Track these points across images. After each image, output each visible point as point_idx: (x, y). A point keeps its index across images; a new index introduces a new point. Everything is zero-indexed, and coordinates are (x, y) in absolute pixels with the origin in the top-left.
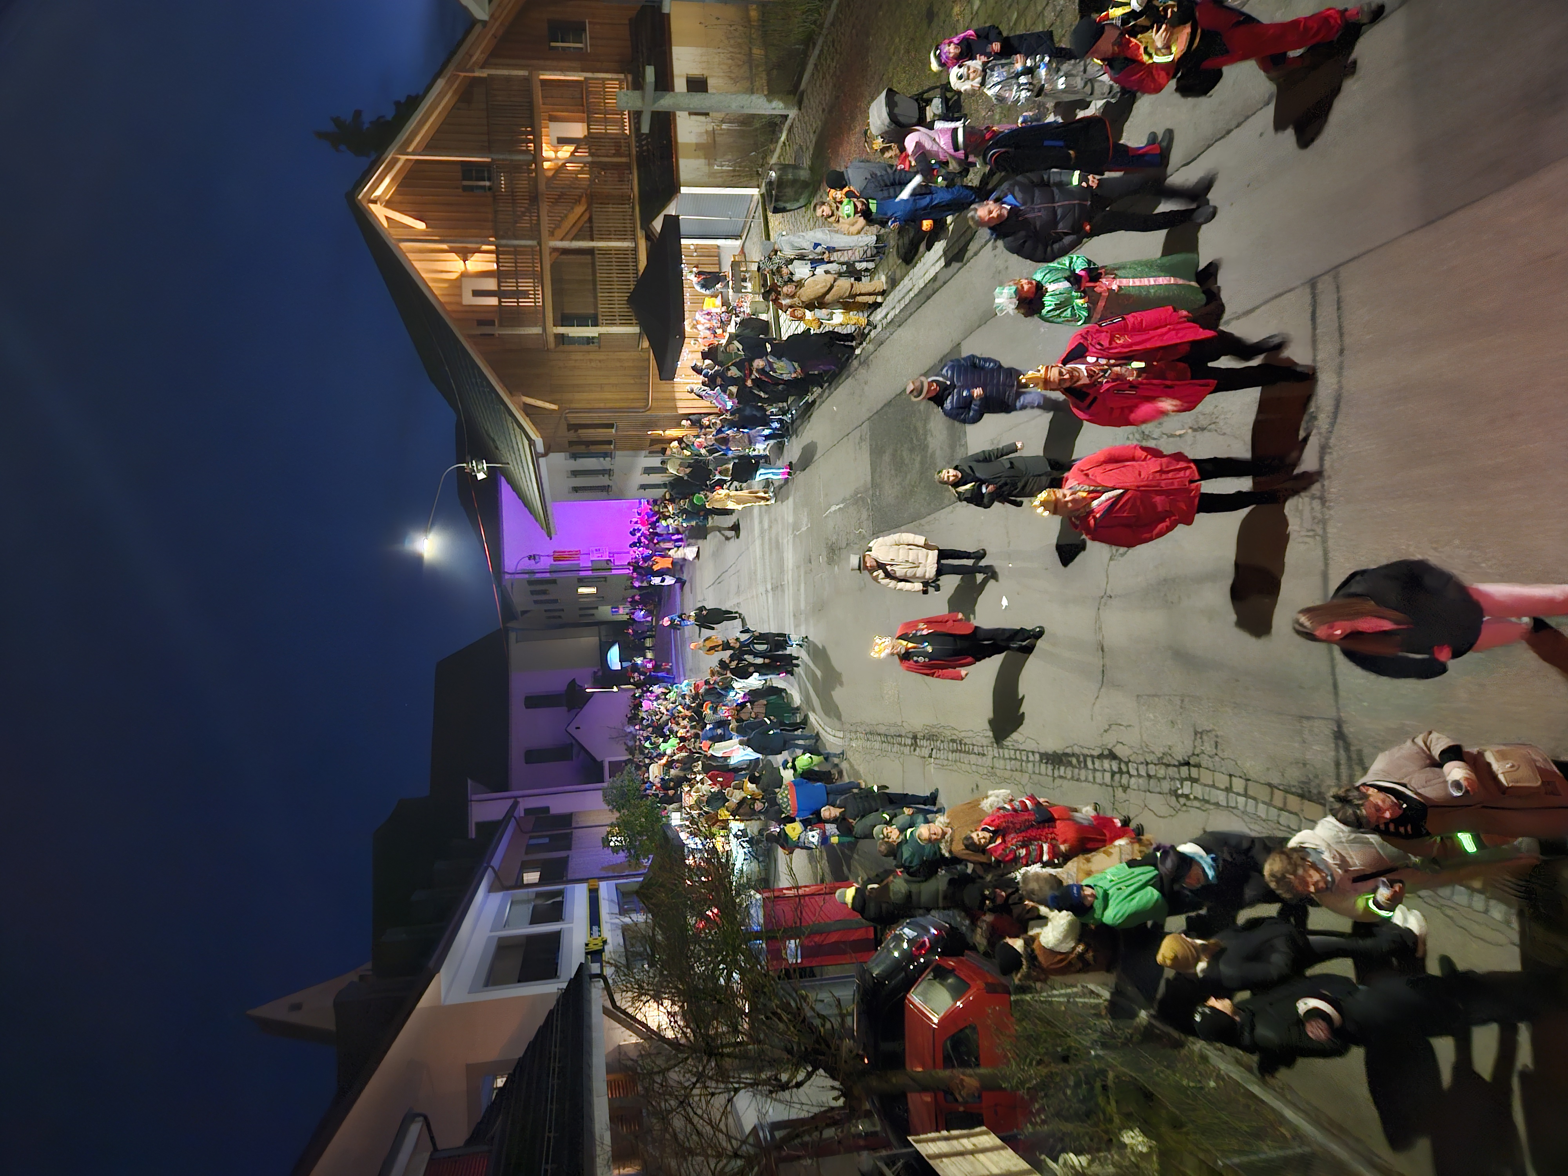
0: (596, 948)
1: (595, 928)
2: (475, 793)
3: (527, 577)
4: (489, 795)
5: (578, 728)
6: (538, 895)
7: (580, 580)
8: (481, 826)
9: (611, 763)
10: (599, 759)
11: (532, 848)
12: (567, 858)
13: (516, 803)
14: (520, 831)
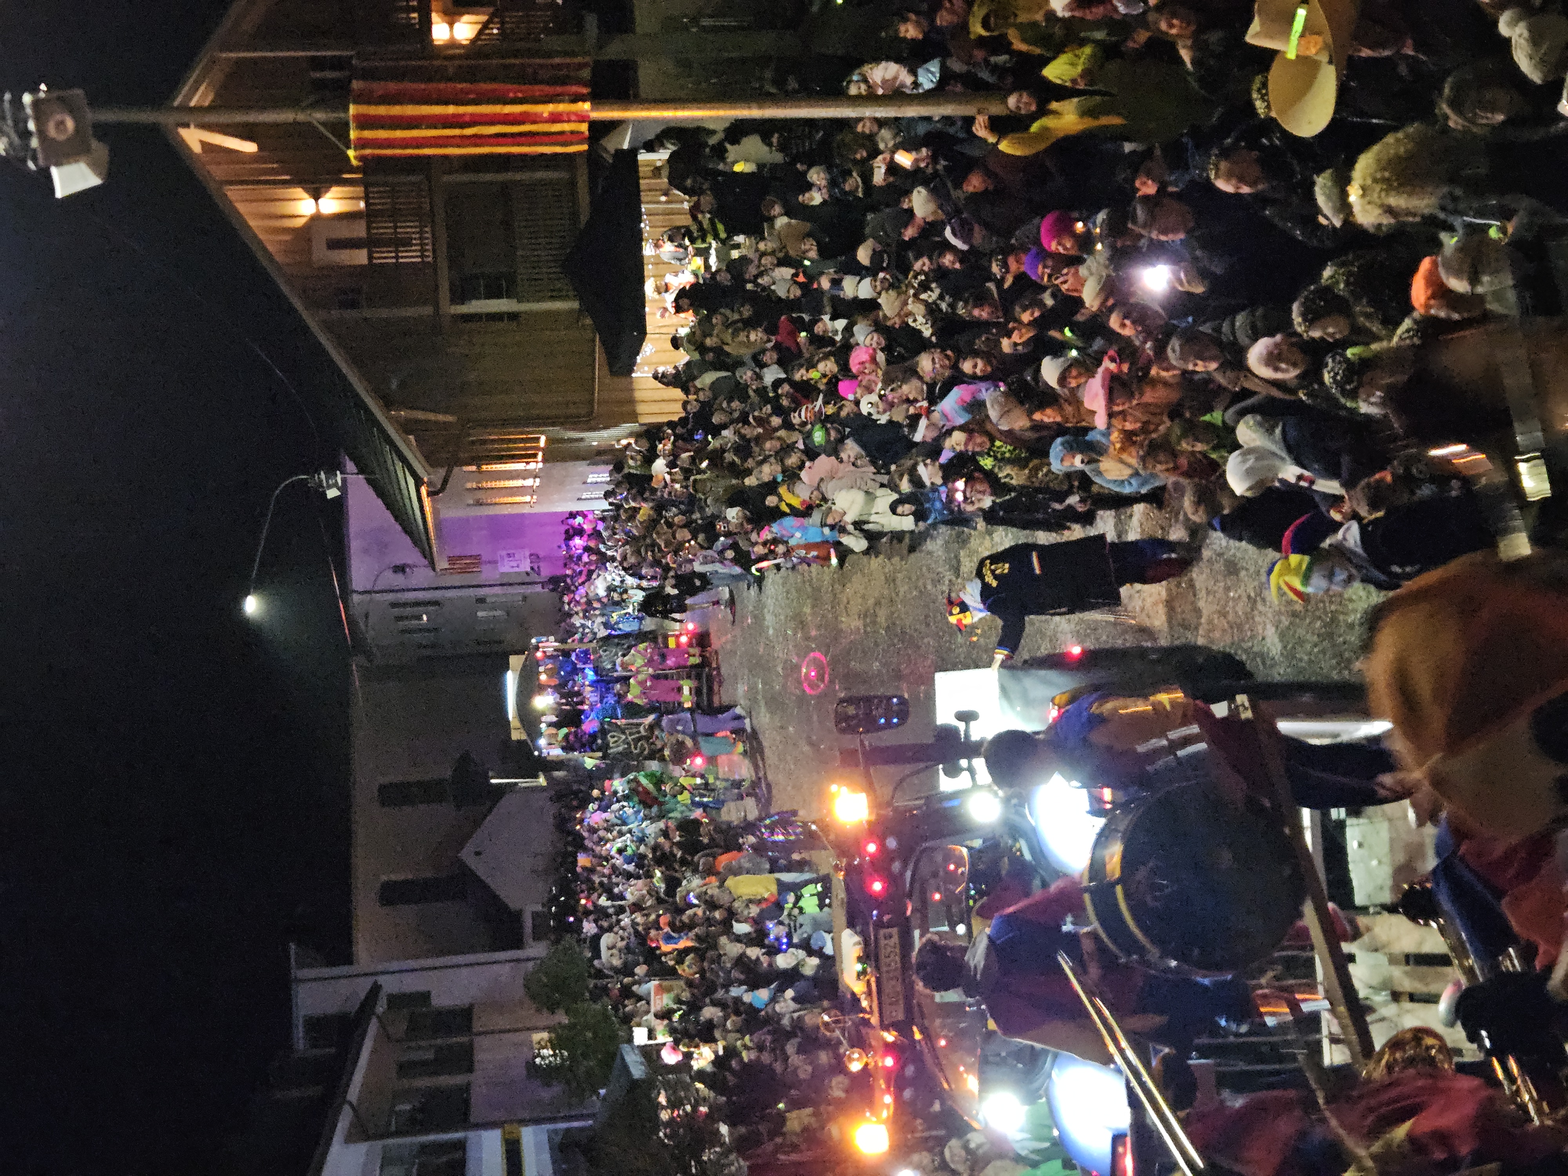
2: (301, 965)
3: (391, 597)
4: (326, 972)
5: (478, 854)
6: (424, 1148)
7: (481, 600)
8: (315, 1025)
9: (535, 915)
10: (513, 905)
11: (405, 1069)
12: (467, 1087)
13: (376, 989)
14: (385, 1036)
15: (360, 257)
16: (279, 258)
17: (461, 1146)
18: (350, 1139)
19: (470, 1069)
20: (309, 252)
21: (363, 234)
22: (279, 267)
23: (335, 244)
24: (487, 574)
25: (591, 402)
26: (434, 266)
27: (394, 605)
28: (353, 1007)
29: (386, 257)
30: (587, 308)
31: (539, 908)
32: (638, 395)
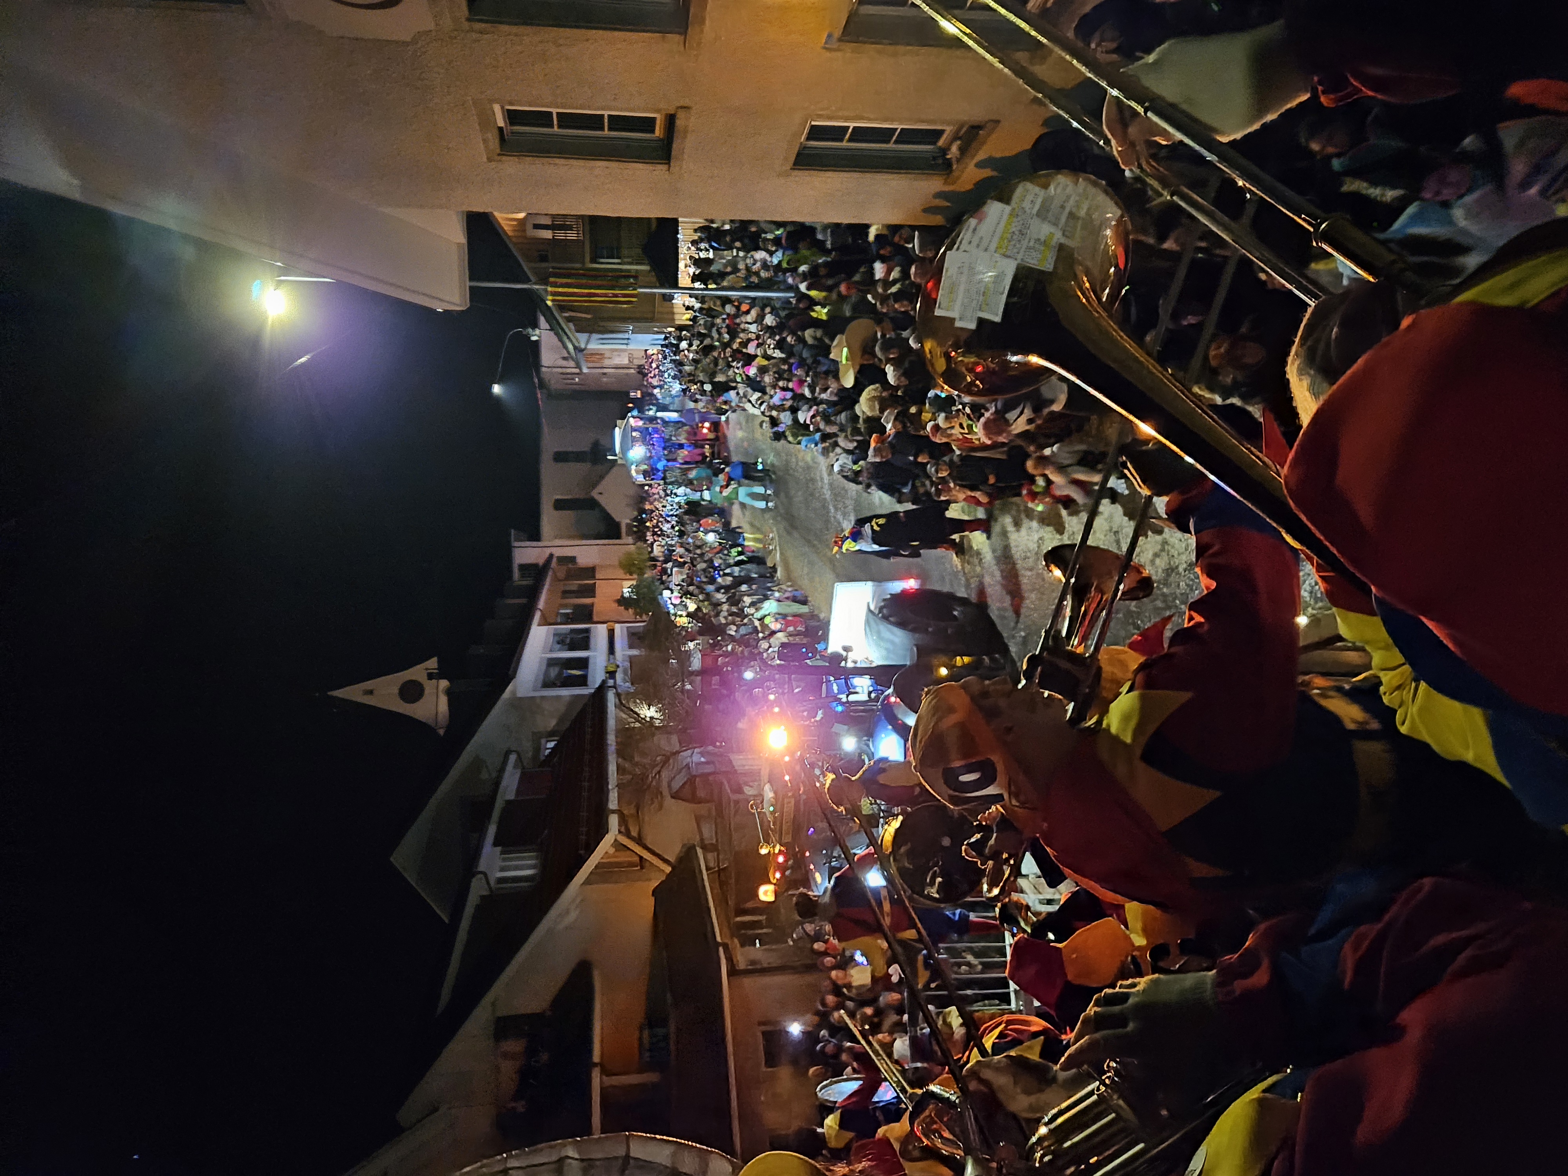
0: (612, 669)
1: (611, 657)
2: (515, 541)
3: (560, 370)
4: (528, 543)
5: (601, 493)
6: (573, 631)
7: (605, 374)
8: (523, 567)
9: (628, 525)
10: (617, 520)
11: (566, 593)
12: (592, 605)
13: (551, 556)
14: (556, 579)
15: (547, 234)
16: (510, 233)
17: (587, 631)
18: (539, 625)
19: (593, 596)
20: (524, 231)
21: (550, 223)
22: (509, 237)
23: (537, 227)
24: (607, 362)
25: (654, 313)
26: (583, 242)
27: (561, 373)
28: (541, 562)
29: (561, 235)
30: (653, 269)
31: (629, 521)
32: (675, 310)
